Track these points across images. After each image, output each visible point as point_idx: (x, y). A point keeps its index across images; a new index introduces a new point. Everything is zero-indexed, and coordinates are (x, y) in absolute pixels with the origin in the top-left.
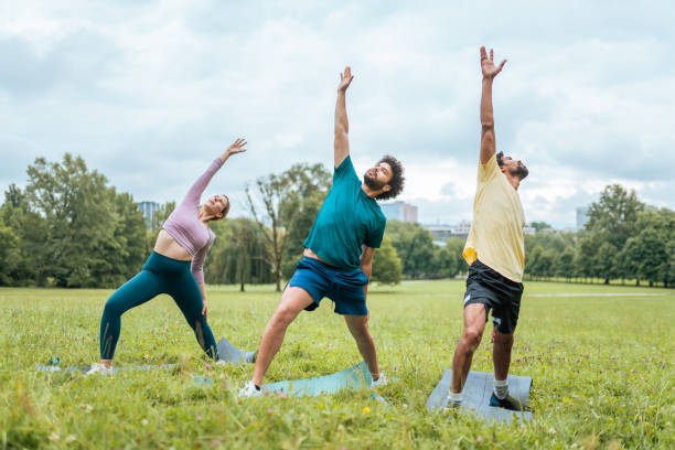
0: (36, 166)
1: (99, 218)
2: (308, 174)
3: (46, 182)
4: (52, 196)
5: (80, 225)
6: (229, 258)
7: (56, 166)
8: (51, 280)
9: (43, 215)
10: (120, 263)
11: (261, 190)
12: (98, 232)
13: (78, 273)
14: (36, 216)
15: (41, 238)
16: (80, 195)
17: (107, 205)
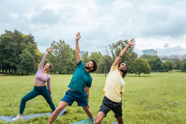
0: (53, 43)
1: (68, 56)
2: (123, 43)
3: (55, 47)
4: (57, 51)
5: (64, 58)
6: (102, 67)
7: (58, 43)
8: (57, 72)
9: (55, 55)
10: (74, 68)
11: (110, 48)
12: (68, 60)
13: (64, 71)
14: (53, 56)
15: (55, 61)
16: (64, 50)
17: (70, 53)
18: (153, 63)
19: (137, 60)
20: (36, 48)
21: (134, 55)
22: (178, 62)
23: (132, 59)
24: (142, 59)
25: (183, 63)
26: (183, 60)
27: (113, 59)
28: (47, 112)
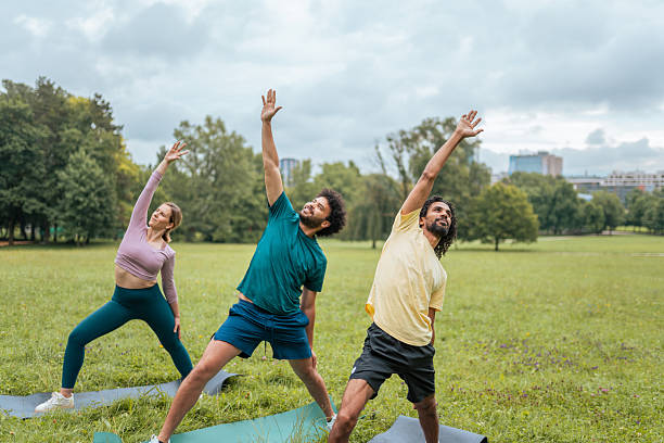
0: (182, 129)
1: (237, 177)
2: (440, 128)
3: (191, 144)
4: (196, 158)
5: (221, 184)
6: (360, 215)
7: (199, 128)
8: (198, 235)
9: (190, 174)
10: (260, 220)
11: (392, 147)
12: (238, 191)
13: (221, 230)
14: (182, 176)
15: (188, 195)
16: (221, 156)
17: (245, 164)
18: (546, 202)
19: (489, 191)
20: (120, 147)
21: (479, 174)
22: (638, 200)
23: (470, 186)
24: (508, 189)
25: (656, 204)
26: (654, 192)
27: (402, 187)
28: (162, 381)
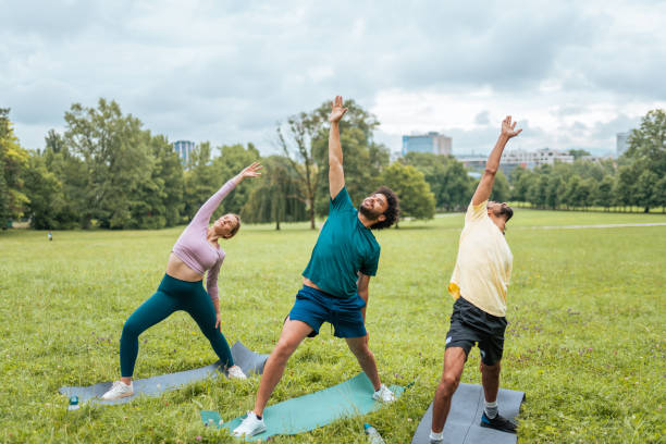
0: (73, 112)
1: (135, 161)
3: (83, 128)
4: (89, 141)
5: (118, 169)
6: (264, 197)
7: (92, 111)
8: (94, 222)
9: (83, 159)
10: (160, 204)
11: (293, 130)
12: (136, 176)
13: (119, 216)
14: (75, 161)
15: (83, 181)
16: (117, 139)
17: (143, 148)
18: (439, 180)
19: (388, 172)
20: (8, 131)
21: (377, 155)
22: (522, 177)
23: (370, 167)
25: (539, 180)
26: (536, 170)
27: (304, 169)
